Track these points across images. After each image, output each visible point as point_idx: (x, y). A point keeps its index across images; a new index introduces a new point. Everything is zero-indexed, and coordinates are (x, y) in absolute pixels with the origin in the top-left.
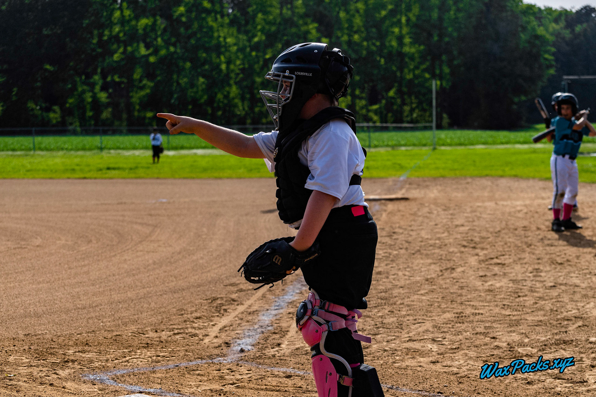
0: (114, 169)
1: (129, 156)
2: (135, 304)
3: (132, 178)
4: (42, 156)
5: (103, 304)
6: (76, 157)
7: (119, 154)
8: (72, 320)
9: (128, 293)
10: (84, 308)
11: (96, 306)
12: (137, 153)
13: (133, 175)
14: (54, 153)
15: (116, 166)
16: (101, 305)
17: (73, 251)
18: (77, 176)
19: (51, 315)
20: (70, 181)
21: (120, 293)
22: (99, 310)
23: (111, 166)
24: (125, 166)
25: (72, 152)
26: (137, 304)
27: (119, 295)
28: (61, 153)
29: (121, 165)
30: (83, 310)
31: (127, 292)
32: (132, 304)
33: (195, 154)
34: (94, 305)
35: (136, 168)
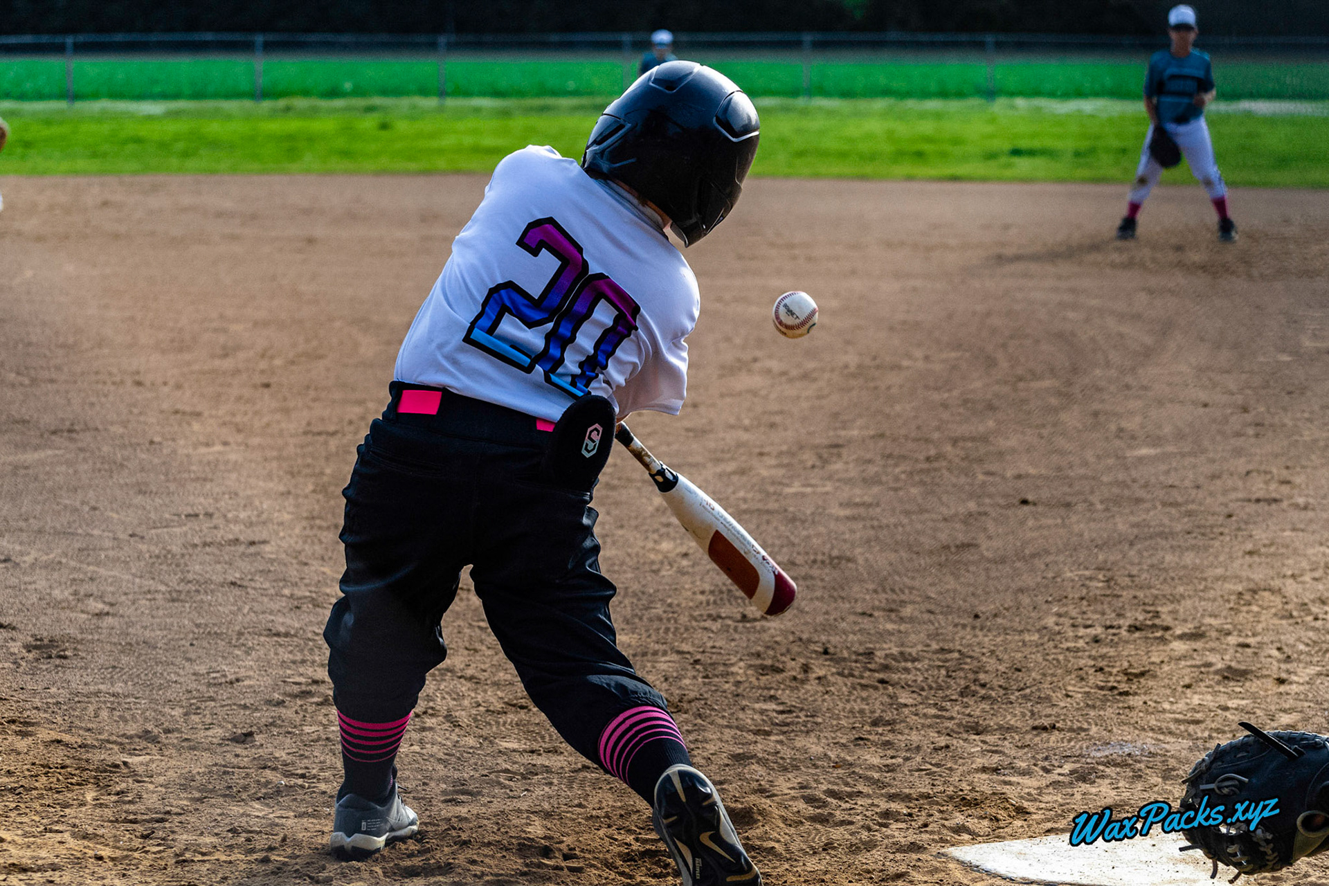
0: (1031, 153)
1: (1068, 116)
2: (1139, 552)
3: (1085, 181)
4: (830, 113)
5: (1053, 550)
6: (922, 116)
7: (1038, 109)
8: (973, 594)
9: (1118, 519)
10: (1003, 560)
11: (1033, 556)
12: (1088, 106)
13: (1086, 173)
14: (862, 104)
15: (1036, 144)
16: (1047, 552)
17: (949, 391)
18: (933, 172)
19: (913, 578)
20: (915, 186)
21: (1094, 520)
22: (1043, 567)
23: (1023, 144)
24: (1058, 144)
25: (911, 103)
26: (1145, 554)
27: (1092, 525)
28: (880, 104)
29: (1049, 143)
30: (1000, 567)
31: (1113, 516)
32: (1132, 553)
33: (1249, 114)
34: (1027, 552)
35: (1092, 151)
